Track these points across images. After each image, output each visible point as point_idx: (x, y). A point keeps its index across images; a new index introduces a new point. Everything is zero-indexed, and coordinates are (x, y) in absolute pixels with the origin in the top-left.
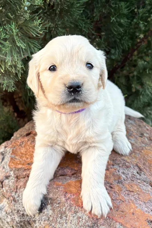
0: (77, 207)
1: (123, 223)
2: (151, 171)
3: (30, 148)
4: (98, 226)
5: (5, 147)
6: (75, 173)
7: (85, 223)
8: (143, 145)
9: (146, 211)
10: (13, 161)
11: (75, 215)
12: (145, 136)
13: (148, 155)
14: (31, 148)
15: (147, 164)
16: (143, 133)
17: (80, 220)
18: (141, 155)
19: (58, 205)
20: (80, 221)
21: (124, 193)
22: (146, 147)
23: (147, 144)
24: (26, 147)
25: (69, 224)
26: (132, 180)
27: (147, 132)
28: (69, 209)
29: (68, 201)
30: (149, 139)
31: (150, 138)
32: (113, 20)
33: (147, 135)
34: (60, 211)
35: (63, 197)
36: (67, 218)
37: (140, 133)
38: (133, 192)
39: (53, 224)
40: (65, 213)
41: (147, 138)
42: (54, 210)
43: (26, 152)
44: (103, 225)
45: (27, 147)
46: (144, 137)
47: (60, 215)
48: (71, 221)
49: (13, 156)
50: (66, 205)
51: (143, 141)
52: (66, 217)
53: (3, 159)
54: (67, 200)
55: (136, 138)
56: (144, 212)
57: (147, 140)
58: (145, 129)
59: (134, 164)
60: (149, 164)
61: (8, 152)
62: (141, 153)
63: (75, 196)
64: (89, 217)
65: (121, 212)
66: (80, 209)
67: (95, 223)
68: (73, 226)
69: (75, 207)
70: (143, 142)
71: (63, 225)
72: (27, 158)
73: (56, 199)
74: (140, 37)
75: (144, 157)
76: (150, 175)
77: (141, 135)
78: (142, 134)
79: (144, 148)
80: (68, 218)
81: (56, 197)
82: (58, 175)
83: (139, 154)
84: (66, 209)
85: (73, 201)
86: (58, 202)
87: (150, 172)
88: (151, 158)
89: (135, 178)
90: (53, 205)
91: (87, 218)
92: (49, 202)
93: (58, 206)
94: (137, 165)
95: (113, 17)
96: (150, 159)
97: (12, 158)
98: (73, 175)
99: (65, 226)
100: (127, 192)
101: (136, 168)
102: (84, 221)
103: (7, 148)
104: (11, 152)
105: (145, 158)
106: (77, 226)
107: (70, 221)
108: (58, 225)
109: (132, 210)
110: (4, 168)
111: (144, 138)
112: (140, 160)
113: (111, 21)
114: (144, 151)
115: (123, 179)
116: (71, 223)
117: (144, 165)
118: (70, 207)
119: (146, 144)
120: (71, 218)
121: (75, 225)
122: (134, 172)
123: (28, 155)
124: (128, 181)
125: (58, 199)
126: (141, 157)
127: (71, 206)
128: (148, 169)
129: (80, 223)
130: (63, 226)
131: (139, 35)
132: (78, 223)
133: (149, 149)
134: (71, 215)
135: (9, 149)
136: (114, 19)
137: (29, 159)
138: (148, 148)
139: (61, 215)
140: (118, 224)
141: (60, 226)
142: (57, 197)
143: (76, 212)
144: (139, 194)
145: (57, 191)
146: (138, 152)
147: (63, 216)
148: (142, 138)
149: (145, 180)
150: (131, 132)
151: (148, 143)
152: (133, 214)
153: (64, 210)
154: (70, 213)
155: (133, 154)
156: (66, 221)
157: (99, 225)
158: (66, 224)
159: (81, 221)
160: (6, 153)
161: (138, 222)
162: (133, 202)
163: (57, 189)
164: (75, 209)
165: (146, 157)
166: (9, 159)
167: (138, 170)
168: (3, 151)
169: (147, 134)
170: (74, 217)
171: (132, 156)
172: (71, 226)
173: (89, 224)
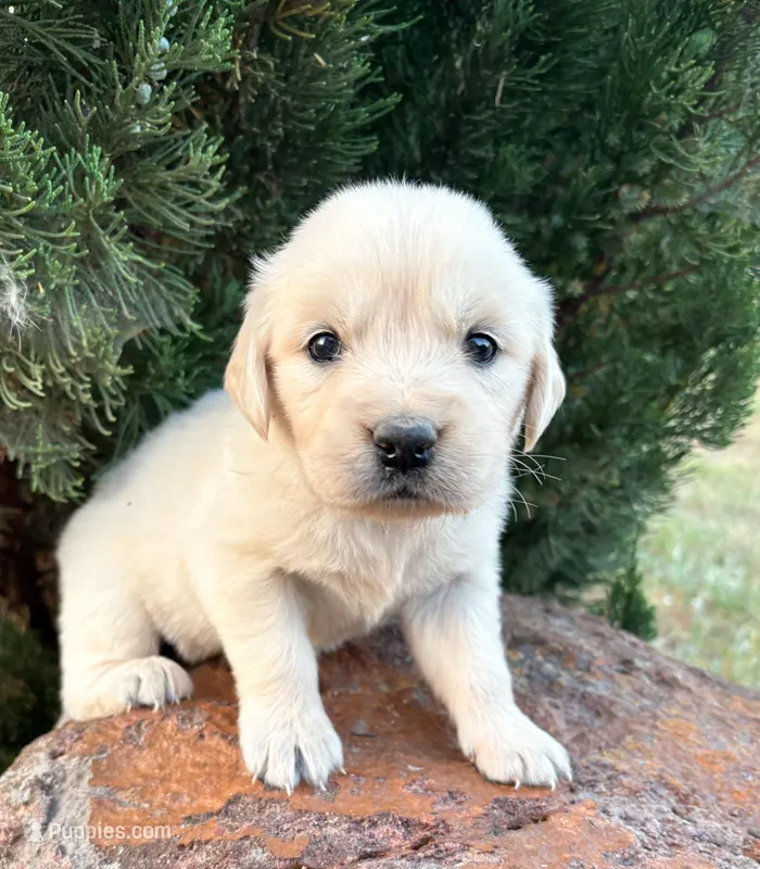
2: (720, 799)
3: (177, 750)
5: (54, 756)
6: (425, 841)
10: (107, 813)
12: (639, 669)
13: (684, 738)
14: (183, 748)
15: (698, 773)
16: (627, 658)
18: (660, 739)
22: (665, 710)
23: (660, 698)
24: (158, 746)
26: (673, 845)
30: (655, 678)
31: (658, 674)
33: (648, 664)
37: (618, 660)
41: (648, 674)
43: (161, 767)
45: (165, 744)
46: (634, 673)
49: (100, 791)
51: (638, 687)
53: (52, 811)
55: (611, 677)
57: (648, 682)
59: (653, 780)
60: (703, 771)
61: (71, 778)
62: (656, 733)
70: (641, 694)
72: (176, 796)
75: (676, 746)
77: (622, 667)
78: (627, 662)
79: (658, 713)
82: (350, 858)
83: (653, 736)
87: (719, 806)
88: (700, 747)
89: (678, 833)
97: (99, 803)
98: (416, 848)
101: (664, 792)
103: (61, 760)
104: (89, 776)
105: (679, 752)
110: (62, 850)
111: (638, 678)
112: (663, 759)
114: (662, 723)
115: (639, 844)
117: (687, 779)
119: (657, 698)
122: (664, 808)
123: (179, 782)
124: (662, 851)
126: (665, 748)
128: (706, 791)
133: (677, 716)
135: (75, 761)
137: (187, 799)
138: (674, 712)
146: (645, 730)
148: (633, 679)
149: (719, 839)
150: (585, 657)
151: (659, 694)
155: (629, 738)
160: (64, 780)
165: (684, 748)
166: (87, 806)
167: (673, 800)
168: (46, 775)
169: (645, 658)
171: (630, 747)
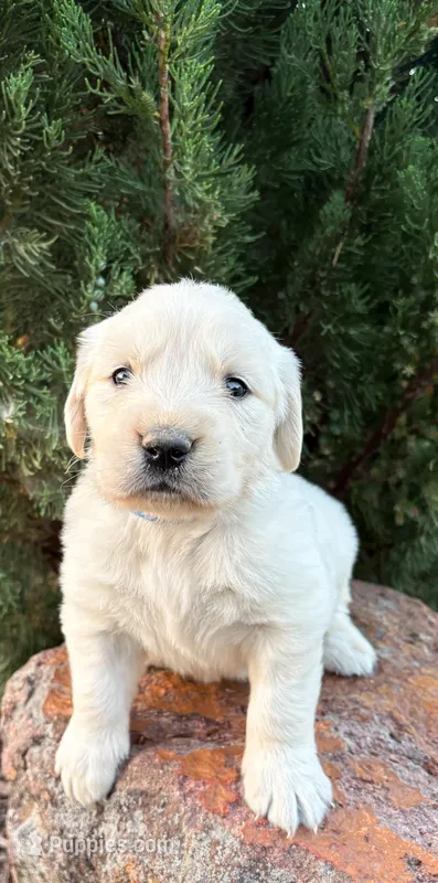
0: (210, 815)
1: (336, 863)
2: (430, 731)
4: (266, 868)
5: (39, 664)
6: (215, 731)
7: (230, 857)
8: (416, 664)
9: (405, 834)
10: (55, 698)
11: (204, 835)
12: (421, 641)
13: (425, 690)
15: (421, 713)
16: (415, 632)
17: (219, 848)
18: (405, 689)
19: (160, 810)
20: (217, 852)
21: (347, 784)
22: (423, 670)
23: (427, 662)
25: (188, 861)
26: (373, 754)
27: (431, 630)
28: (190, 819)
29: (188, 799)
30: (432, 648)
32: (329, 330)
33: (429, 638)
34: (166, 823)
35: (175, 788)
36: (183, 844)
37: (408, 633)
38: (371, 782)
39: (146, 861)
40: (178, 829)
41: (427, 645)
42: (149, 823)
44: (280, 866)
46: (418, 643)
48: (194, 851)
49: (56, 685)
50: (183, 809)
51: (414, 653)
52: (181, 839)
53: (31, 694)
54: (185, 796)
55: (397, 646)
56: (398, 837)
57: (426, 650)
58: (425, 623)
59: (383, 713)
60: (425, 712)
61: (44, 678)
62: (405, 684)
63: (207, 787)
64: (242, 843)
65: (331, 834)
66: (219, 820)
67: (258, 860)
68: (198, 864)
69: (207, 814)
70: (414, 658)
71: (171, 863)
73: (159, 792)
74: (404, 372)
75: (415, 694)
76: (427, 743)
77: (410, 639)
78: (414, 636)
79: (416, 672)
80: (185, 845)
81: (158, 787)
82: (169, 736)
83: (401, 686)
84: (181, 818)
85: (201, 799)
86: (162, 802)
87: (427, 736)
88: (433, 696)
89: (381, 747)
90: (149, 810)
91: (237, 845)
93: (162, 814)
94: (391, 716)
95: (327, 323)
96: (429, 699)
97: (52, 692)
98: (209, 735)
99: (177, 864)
100: (354, 782)
101: (388, 722)
102: (227, 851)
103: (42, 667)
104: (52, 677)
105: (415, 698)
106: (207, 865)
107: (190, 852)
109: (364, 829)
110: (31, 716)
111: (419, 647)
112: (401, 701)
113: (323, 334)
114: (413, 679)
115: (346, 749)
116: (192, 856)
117: (410, 716)
118: (192, 815)
119: (424, 662)
120: (194, 843)
121: (204, 861)
122: (382, 731)
124: (362, 756)
125: (162, 793)
126: (405, 695)
127: (194, 811)
128: (421, 725)
129: (216, 857)
130: (173, 865)
131: (403, 369)
132: (212, 858)
133: (429, 675)
134: (194, 836)
135: (48, 668)
136: (330, 327)
138: (429, 672)
140: (322, 864)
142: (161, 789)
143: (207, 829)
144: (388, 789)
145: (161, 772)
146: (396, 681)
148: (414, 647)
149: (411, 754)
150: (383, 630)
151: (428, 659)
152: (367, 839)
153: (176, 822)
154: (192, 830)
155: (384, 686)
156: (179, 852)
157: (269, 865)
158: (179, 859)
159: (220, 853)
160: (41, 678)
161: (379, 860)
162: (369, 808)
163: (162, 769)
164: (204, 820)
165: (419, 696)
166: (46, 693)
167: (392, 728)
168: (33, 675)
169: (428, 634)
170: (201, 840)
171: (381, 691)
172: (194, 865)
173: (242, 860)
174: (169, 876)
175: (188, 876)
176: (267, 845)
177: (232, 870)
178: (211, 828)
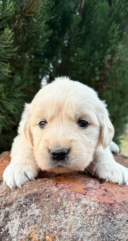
0: (78, 194)
4: (113, 214)
11: (77, 203)
19: (47, 199)
20: (87, 209)
25: (71, 218)
28: (67, 198)
34: (53, 204)
35: (54, 187)
36: (65, 212)
39: (44, 226)
40: (61, 204)
42: (42, 208)
44: (121, 213)
47: (53, 210)
48: (74, 212)
50: (62, 194)
52: (64, 209)
64: (99, 203)
66: (83, 196)
67: (109, 211)
68: (78, 218)
80: (67, 211)
81: (43, 189)
84: (61, 199)
85: (70, 189)
86: (48, 195)
90: (40, 202)
91: (97, 205)
92: (34, 200)
99: (65, 222)
102: (93, 208)
106: (84, 217)
107: (72, 213)
108: (53, 224)
116: (73, 215)
118: (68, 196)
120: (73, 208)
121: (82, 216)
125: (47, 191)
127: (68, 194)
129: (88, 212)
130: (62, 223)
132: (86, 213)
134: (72, 205)
139: (56, 208)
141: (57, 225)
142: (45, 190)
147: (58, 210)
153: (59, 201)
154: (70, 202)
156: (65, 215)
157: (115, 213)
158: (66, 219)
159: (89, 210)
164: (75, 197)
170: (76, 206)
172: (75, 219)
173: (101, 211)
174: (61, 230)
175: (73, 226)
176: (112, 202)
177: (98, 217)
178: (80, 200)
